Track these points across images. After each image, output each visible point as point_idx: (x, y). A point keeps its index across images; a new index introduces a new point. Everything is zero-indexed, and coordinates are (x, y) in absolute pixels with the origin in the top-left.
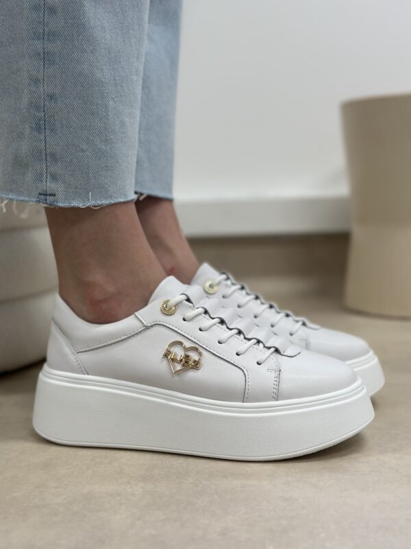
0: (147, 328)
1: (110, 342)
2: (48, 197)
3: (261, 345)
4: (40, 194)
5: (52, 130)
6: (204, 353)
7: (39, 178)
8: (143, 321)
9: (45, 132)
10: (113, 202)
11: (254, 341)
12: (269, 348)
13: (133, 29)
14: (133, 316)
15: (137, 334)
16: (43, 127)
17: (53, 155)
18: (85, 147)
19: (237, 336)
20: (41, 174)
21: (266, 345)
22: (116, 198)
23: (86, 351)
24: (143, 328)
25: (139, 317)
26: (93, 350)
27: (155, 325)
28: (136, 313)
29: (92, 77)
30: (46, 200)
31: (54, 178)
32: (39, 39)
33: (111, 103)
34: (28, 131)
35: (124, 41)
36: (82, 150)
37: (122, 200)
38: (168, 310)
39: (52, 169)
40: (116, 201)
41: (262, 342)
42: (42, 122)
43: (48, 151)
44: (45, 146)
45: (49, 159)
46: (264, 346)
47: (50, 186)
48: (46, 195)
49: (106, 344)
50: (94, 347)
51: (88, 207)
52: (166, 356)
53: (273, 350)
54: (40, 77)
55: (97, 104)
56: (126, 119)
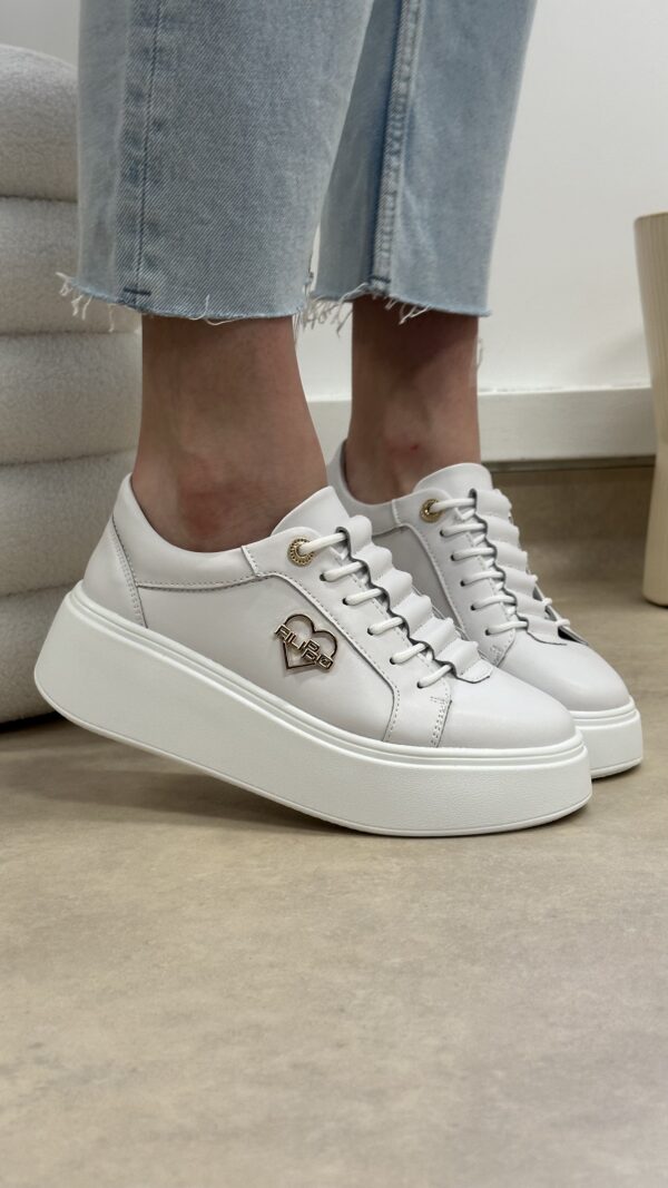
0: (259, 579)
1: (194, 587)
2: (138, 297)
3: (429, 655)
4: (126, 290)
5: (156, 182)
6: (342, 645)
7: (126, 262)
8: (253, 565)
9: (144, 184)
10: (244, 316)
11: (420, 647)
12: (442, 664)
13: (320, 16)
14: (239, 549)
15: (239, 585)
16: (141, 174)
17: (154, 226)
18: (206, 216)
19: (398, 629)
20: (130, 258)
21: (437, 658)
22: (252, 310)
23: (152, 588)
24: (252, 578)
25: (248, 555)
26: (165, 589)
27: (272, 576)
28: (244, 547)
29: (229, 95)
30: (134, 300)
31: (152, 263)
32: (149, 25)
33: (260, 143)
34: (118, 179)
35: (300, 37)
36: (202, 222)
37: (262, 315)
38: (298, 556)
39: (148, 248)
40: (250, 315)
41: (432, 651)
42: (141, 167)
43: (147, 216)
44: (143, 208)
45: (146, 231)
46: (434, 659)
47: (144, 276)
48: (135, 292)
49: (188, 587)
50: (166, 586)
51: (201, 321)
52: (278, 633)
53: (447, 668)
54: (145, 90)
55: (235, 144)
56: (289, 174)
